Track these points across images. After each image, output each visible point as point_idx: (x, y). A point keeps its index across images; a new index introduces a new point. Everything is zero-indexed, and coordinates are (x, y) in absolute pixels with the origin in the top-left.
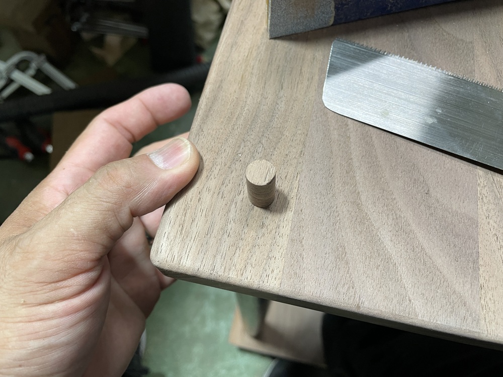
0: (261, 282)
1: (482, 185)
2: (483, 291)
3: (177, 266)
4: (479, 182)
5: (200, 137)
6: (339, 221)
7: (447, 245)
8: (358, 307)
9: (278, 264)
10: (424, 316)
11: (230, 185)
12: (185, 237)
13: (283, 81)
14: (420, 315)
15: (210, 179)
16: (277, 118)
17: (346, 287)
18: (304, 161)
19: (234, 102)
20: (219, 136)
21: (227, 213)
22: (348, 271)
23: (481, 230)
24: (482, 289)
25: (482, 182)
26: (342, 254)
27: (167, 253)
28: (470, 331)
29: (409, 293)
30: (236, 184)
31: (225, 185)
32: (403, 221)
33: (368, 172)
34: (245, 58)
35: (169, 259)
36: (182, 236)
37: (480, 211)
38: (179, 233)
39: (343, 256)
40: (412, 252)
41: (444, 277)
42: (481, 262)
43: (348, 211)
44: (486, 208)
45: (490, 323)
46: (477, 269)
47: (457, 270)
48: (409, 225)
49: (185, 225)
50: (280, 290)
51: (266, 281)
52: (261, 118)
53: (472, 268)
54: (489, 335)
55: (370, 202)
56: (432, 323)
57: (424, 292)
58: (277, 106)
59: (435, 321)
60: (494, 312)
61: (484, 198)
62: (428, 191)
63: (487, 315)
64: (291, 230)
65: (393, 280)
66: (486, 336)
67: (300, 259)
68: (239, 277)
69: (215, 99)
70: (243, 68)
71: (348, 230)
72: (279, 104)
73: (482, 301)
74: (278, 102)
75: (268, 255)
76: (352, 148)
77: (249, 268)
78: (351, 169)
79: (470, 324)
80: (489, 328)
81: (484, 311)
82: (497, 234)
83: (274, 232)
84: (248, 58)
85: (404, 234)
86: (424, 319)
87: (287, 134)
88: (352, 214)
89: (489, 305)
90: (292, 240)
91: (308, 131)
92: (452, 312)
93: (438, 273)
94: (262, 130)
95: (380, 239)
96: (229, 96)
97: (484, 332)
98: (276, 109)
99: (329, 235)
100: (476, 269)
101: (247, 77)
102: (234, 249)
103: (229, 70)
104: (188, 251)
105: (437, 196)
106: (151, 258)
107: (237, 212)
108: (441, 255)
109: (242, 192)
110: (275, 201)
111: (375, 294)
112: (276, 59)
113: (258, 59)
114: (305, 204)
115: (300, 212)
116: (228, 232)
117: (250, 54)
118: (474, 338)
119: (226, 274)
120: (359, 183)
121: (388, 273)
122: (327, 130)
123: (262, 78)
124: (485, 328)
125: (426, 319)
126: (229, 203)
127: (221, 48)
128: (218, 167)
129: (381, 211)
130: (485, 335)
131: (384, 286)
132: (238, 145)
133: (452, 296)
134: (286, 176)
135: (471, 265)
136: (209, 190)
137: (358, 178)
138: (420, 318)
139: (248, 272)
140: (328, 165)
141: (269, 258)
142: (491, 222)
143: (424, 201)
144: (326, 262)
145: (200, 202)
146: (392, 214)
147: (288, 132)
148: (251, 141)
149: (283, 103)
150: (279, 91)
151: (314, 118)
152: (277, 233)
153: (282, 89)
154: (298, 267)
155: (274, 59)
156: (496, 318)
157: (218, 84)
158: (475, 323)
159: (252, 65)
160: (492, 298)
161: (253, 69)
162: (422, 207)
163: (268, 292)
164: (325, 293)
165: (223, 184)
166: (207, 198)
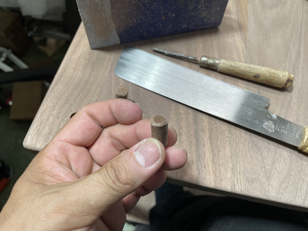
3: (33, 147)
13: (94, 68)
16: (89, 84)
19: (70, 77)
20: (61, 92)
27: (30, 142)
30: (65, 113)
34: (78, 58)
36: (38, 135)
38: (36, 134)
49: (40, 130)
52: (81, 84)
70: (77, 62)
74: (90, 77)
84: (80, 58)
87: (92, 91)
94: (81, 89)
96: (68, 74)
98: (89, 80)
101: (78, 66)
103: (70, 63)
104: (39, 142)
106: (23, 144)
113: (84, 58)
117: (81, 56)
123: (85, 67)
145: (48, 120)
148: (75, 94)
150: (91, 73)
153: (93, 72)
155: (91, 59)
157: (64, 69)
159: (81, 61)
161: (81, 63)
165: (59, 113)
166: (51, 119)
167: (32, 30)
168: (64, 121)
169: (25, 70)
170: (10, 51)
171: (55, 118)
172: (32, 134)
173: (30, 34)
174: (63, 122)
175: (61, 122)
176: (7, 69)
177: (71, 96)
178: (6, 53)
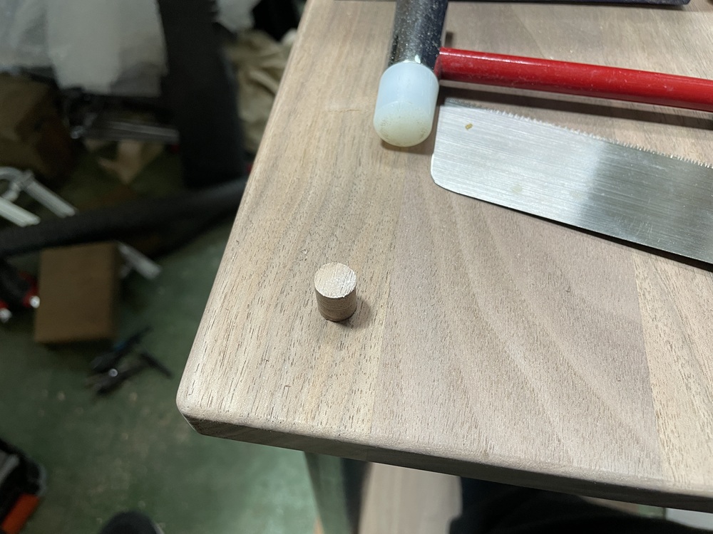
0: (342, 428)
1: (641, 276)
2: (661, 421)
3: (216, 412)
4: (637, 272)
5: (249, 231)
6: (449, 334)
7: (603, 360)
8: (486, 454)
9: (366, 400)
10: (581, 461)
11: (292, 294)
12: (228, 369)
13: (360, 155)
14: (575, 461)
15: (263, 287)
16: (355, 202)
17: (467, 426)
18: (395, 257)
19: (295, 184)
20: (275, 229)
21: (290, 332)
22: (467, 404)
23: (648, 336)
24: (658, 417)
25: (641, 273)
26: (458, 380)
27: (202, 394)
28: (650, 479)
29: (556, 430)
30: (301, 292)
31: (285, 294)
32: (539, 330)
33: (485, 267)
34: (308, 128)
35: (204, 403)
36: (224, 368)
37: (643, 311)
38: (219, 363)
39: (459, 382)
40: (555, 373)
41: (603, 404)
42: (653, 381)
43: (461, 320)
44: (650, 307)
45: (677, 465)
46: (649, 390)
47: (621, 394)
48: (548, 335)
49: (228, 352)
50: (370, 437)
51: (349, 425)
52: (332, 203)
53: (641, 389)
54: (677, 484)
55: (490, 306)
56: (594, 470)
57: (577, 427)
58: (355, 187)
59: (598, 468)
60: (680, 450)
61: (647, 294)
62: (569, 288)
63: (670, 454)
64: (382, 351)
65: (533, 412)
66: (674, 485)
67: (398, 391)
68: (310, 423)
69: (267, 181)
70: (306, 140)
71: (463, 346)
72: (357, 183)
73: (662, 436)
74: (355, 182)
75: (351, 387)
76: (460, 237)
77: (324, 408)
78: (461, 264)
79: (649, 469)
80: (675, 473)
81: (666, 448)
82: (671, 341)
83: (357, 355)
84: (312, 128)
85: (542, 347)
86: (582, 466)
87: (371, 222)
88: (467, 324)
89: (672, 440)
90: (385, 365)
91: (398, 217)
92: (620, 453)
93: (594, 398)
94: (335, 218)
95: (509, 356)
96: (287, 176)
97: (669, 479)
98: (353, 190)
99: (437, 354)
100: (647, 390)
101: (311, 151)
102: (301, 382)
103: (286, 144)
104: (232, 390)
105: (582, 295)
106: (177, 403)
107: (304, 329)
108: (597, 373)
109: (310, 301)
110: (358, 312)
111: (508, 434)
112: (350, 129)
113: (326, 129)
114: (400, 315)
115: (394, 325)
116: (291, 359)
117: (314, 124)
118: (657, 489)
119: (290, 419)
120: (474, 283)
121: (524, 404)
122: (425, 215)
123: (333, 152)
124: (670, 473)
125: (585, 466)
126: (292, 317)
127: (275, 116)
128: (275, 269)
129: (507, 319)
130: (671, 484)
131: (520, 422)
132: (302, 239)
133: (618, 430)
134: (372, 278)
135: (639, 385)
136: (262, 302)
137: (471, 275)
138: (575, 464)
139: (322, 415)
140: (429, 260)
141: (352, 391)
142: (660, 325)
143: (564, 301)
144: (435, 393)
145: (249, 319)
146: (523, 321)
147: (371, 220)
148: (321, 233)
149: (363, 182)
150: (356, 168)
151: (406, 200)
152: (362, 356)
153: (360, 165)
154: (396, 403)
155: (347, 129)
156: (685, 458)
157: (272, 162)
158: (654, 466)
159: (317, 136)
160: (674, 430)
161: (319, 142)
162: (564, 310)
163: (353, 441)
164: (436, 438)
165: (282, 292)
166: (259, 313)
167: (81, 123)
168: (302, 318)
169: (68, 218)
170: (29, 175)
171: (272, 308)
172: (204, 365)
173: (76, 133)
174: (298, 322)
175: (294, 321)
176: (23, 218)
177: (307, 241)
178: (21, 181)
